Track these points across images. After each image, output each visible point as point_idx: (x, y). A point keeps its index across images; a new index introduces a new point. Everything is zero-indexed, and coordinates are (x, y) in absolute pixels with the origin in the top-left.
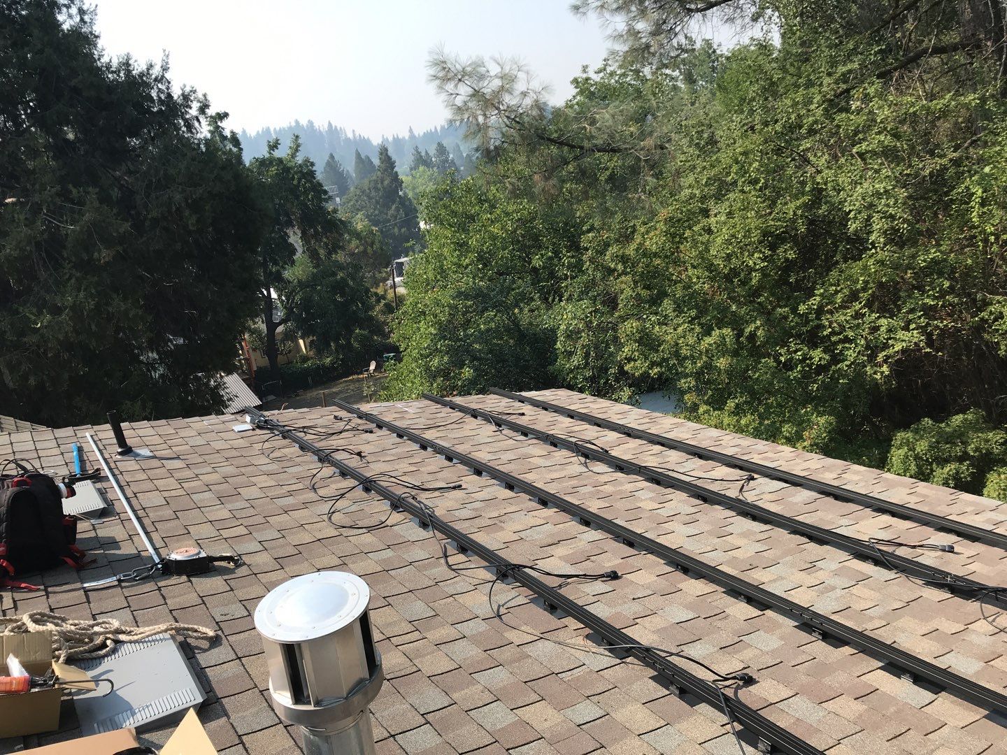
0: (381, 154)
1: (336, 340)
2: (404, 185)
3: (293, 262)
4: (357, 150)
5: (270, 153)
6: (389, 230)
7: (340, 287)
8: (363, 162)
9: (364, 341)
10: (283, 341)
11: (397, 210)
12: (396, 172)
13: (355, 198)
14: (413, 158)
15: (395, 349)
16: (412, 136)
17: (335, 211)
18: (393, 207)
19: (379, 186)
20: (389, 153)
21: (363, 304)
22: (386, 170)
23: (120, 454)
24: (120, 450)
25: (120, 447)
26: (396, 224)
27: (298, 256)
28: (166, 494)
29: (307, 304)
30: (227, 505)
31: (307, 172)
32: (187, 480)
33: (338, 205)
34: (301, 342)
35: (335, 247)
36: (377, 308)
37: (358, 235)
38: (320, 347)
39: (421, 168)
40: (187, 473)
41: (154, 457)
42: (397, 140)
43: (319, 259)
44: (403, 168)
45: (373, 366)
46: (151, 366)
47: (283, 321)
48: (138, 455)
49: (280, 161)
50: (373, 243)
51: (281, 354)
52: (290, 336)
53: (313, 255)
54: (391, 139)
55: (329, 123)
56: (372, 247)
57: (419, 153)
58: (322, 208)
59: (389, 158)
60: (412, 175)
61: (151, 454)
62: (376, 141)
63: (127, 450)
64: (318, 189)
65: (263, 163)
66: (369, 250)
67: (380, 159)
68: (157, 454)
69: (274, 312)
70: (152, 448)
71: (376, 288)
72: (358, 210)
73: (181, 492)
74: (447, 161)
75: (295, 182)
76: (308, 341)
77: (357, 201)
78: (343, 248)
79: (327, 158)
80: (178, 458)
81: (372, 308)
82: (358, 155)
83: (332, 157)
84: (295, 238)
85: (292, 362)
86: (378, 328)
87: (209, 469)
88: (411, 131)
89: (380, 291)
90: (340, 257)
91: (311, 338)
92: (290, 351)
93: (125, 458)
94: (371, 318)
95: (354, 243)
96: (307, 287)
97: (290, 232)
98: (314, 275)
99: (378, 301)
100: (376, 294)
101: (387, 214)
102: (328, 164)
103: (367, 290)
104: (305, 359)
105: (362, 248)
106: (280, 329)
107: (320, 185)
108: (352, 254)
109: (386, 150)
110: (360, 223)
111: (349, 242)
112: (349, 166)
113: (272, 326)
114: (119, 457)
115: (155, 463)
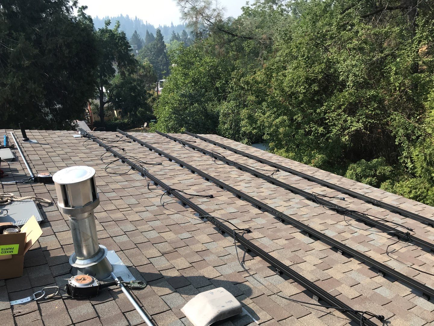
0: (157, 33)
1: (130, 112)
2: (166, 47)
3: (114, 76)
4: (147, 30)
5: (106, 27)
6: (158, 66)
7: (133, 89)
8: (149, 36)
9: (142, 113)
10: (107, 110)
11: (163, 58)
12: (164, 41)
13: (145, 51)
14: (171, 36)
15: (155, 118)
16: (172, 26)
17: (134, 55)
18: (161, 57)
19: (156, 47)
20: (161, 33)
21: (143, 97)
22: (159, 40)
23: (24, 140)
24: (24, 139)
25: (24, 138)
26: (161, 64)
27: (116, 74)
28: (41, 156)
29: (118, 95)
30: (65, 162)
31: (123, 37)
32: (50, 152)
33: (136, 53)
34: (115, 112)
35: (132, 72)
36: (149, 100)
37: (143, 67)
38: (123, 114)
39: (175, 41)
40: (51, 150)
41: (38, 143)
42: (165, 27)
43: (125, 76)
44: (167, 40)
45: (145, 125)
46: (47, 114)
47: (108, 102)
48: (31, 142)
49: (111, 31)
50: (150, 71)
51: (106, 116)
52: (110, 109)
53: (123, 74)
54: (163, 27)
55: (136, 17)
56: (149, 73)
57: (175, 34)
58: (128, 54)
59: (161, 35)
60: (171, 43)
61: (37, 142)
62: (156, 27)
63: (27, 139)
64: (127, 45)
65: (103, 31)
66: (148, 74)
67: (157, 35)
68: (39, 142)
69: (104, 97)
70: (38, 140)
71: (150, 91)
72: (145, 57)
73: (47, 156)
74: (186, 38)
75: (117, 41)
76: (118, 111)
77: (145, 52)
78: (136, 72)
79: (133, 32)
80: (48, 144)
81: (147, 99)
82: (148, 32)
83: (136, 32)
84: (115, 66)
85: (110, 120)
86: (150, 109)
87: (60, 149)
88: (172, 24)
89: (151, 92)
90: (135, 76)
91: (119, 110)
92: (110, 115)
93: (26, 142)
94: (146, 104)
95: (142, 70)
96: (119, 88)
97: (113, 63)
98: (122, 83)
99: (150, 96)
100: (149, 93)
101: (158, 59)
102: (134, 35)
103: (145, 91)
104: (116, 119)
105: (145, 73)
106: (106, 105)
107: (128, 43)
108: (140, 76)
109: (160, 31)
110: (145, 62)
111: (140, 70)
112: (143, 37)
113: (102, 103)
114: (23, 142)
115: (39, 145)
